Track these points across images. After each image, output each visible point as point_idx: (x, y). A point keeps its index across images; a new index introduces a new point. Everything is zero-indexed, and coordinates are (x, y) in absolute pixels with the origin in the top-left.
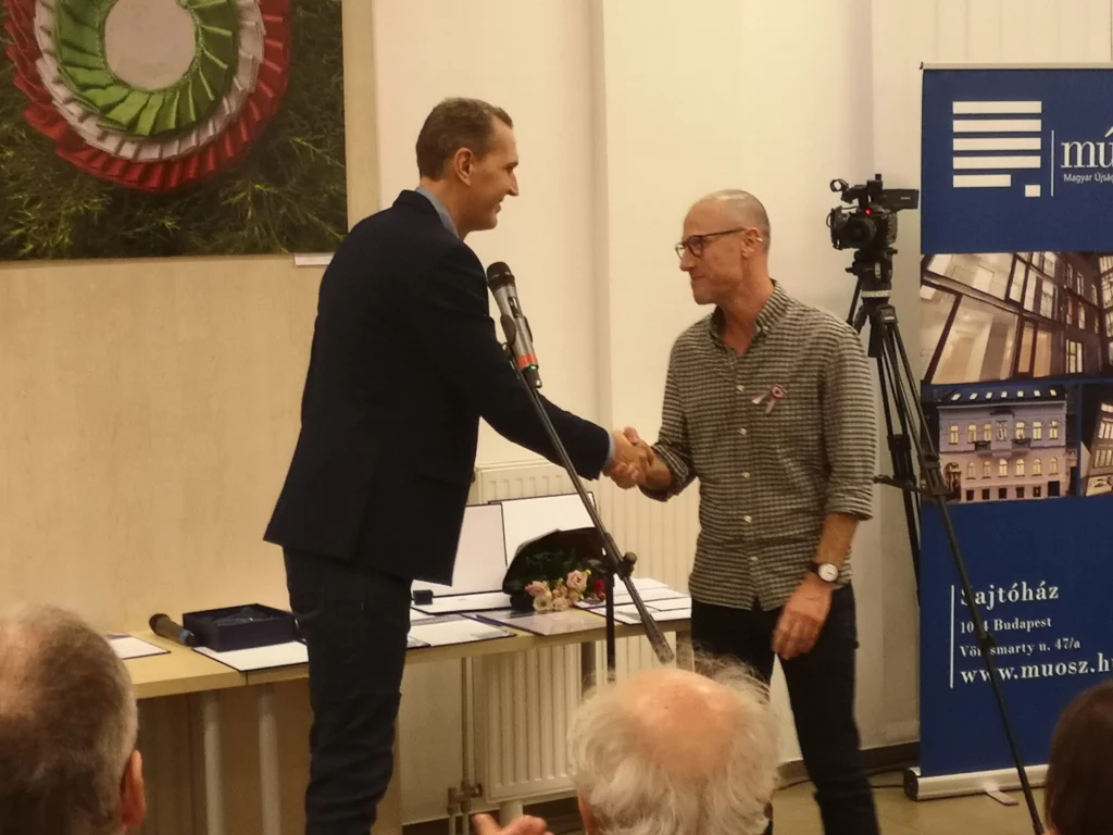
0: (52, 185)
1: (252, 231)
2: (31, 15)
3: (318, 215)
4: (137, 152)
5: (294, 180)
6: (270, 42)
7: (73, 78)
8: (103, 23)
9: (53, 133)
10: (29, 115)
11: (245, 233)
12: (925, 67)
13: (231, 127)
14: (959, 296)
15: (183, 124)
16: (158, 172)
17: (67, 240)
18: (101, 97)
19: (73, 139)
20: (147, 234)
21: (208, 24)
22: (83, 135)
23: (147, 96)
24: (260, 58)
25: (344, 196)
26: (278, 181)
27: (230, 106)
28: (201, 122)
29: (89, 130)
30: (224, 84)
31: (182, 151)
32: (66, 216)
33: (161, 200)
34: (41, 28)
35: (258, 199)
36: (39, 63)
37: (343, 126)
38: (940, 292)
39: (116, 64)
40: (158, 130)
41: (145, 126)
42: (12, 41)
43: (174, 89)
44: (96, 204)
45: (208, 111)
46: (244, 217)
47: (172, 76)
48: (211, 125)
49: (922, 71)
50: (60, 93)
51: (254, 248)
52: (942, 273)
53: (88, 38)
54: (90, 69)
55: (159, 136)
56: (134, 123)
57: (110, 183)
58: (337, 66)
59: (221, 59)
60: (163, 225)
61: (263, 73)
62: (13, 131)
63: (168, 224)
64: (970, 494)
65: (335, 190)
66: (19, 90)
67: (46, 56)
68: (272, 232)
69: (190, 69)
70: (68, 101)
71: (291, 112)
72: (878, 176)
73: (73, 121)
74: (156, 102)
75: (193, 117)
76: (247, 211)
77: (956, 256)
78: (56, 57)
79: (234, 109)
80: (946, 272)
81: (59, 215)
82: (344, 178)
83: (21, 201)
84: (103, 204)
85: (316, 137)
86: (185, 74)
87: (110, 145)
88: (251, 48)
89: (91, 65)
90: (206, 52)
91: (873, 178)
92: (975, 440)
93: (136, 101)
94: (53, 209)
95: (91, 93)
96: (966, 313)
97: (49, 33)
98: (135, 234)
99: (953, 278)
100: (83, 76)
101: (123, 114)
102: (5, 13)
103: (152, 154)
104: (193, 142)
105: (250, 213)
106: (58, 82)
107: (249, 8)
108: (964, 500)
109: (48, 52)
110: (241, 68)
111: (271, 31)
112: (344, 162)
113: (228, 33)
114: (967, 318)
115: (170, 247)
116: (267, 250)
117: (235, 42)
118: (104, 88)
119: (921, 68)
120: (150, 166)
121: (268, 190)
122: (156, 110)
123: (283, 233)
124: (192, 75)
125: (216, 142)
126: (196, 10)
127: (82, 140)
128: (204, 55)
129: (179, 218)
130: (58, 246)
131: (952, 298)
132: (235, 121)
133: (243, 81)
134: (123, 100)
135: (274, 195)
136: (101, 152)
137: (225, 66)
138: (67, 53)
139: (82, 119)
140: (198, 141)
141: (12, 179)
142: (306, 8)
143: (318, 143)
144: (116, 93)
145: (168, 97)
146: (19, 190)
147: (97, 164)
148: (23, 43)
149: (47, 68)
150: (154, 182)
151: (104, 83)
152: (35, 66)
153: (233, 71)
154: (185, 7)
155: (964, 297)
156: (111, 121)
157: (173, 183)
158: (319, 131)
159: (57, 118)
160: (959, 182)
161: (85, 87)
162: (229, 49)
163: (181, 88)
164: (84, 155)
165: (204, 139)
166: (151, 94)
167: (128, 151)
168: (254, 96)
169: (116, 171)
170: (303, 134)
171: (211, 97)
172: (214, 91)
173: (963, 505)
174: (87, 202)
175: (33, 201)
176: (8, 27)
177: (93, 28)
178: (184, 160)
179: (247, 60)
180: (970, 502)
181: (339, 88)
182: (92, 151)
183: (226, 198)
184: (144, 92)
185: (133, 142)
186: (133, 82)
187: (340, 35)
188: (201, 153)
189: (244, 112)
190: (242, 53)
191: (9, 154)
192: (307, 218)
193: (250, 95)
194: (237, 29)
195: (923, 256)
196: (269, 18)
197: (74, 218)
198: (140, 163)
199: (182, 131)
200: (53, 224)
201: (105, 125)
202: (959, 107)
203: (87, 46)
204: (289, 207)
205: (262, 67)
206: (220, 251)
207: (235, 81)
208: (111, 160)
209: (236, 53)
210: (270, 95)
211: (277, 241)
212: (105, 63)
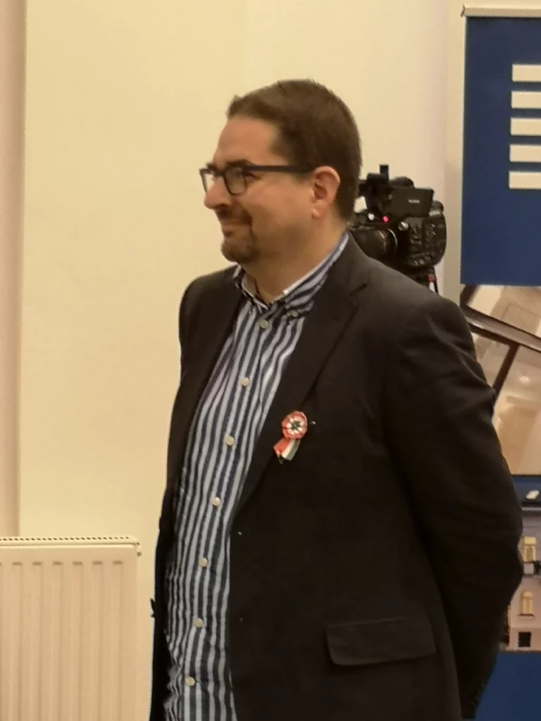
12: (466, 13)
14: (514, 346)
38: (486, 340)
49: (464, 20)
52: (488, 313)
64: (525, 638)
72: (384, 169)
77: (510, 288)
80: (494, 310)
91: (377, 171)
92: (534, 559)
96: (524, 374)
99: (505, 321)
108: (514, 645)
114: (525, 380)
119: (463, 14)
131: (505, 349)
155: (521, 349)
160: (518, 180)
173: (512, 653)
180: (525, 649)
195: (463, 286)
202: (521, 72)
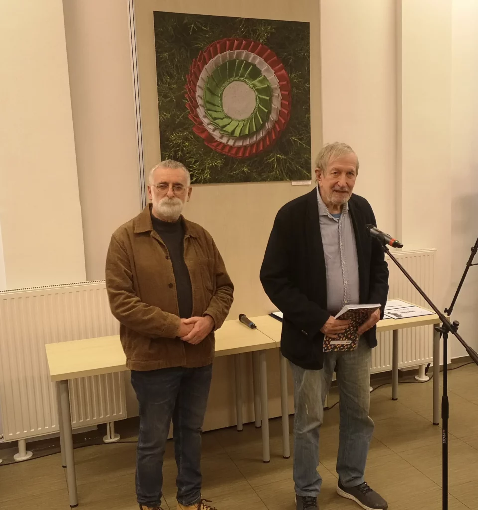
0: (202, 156)
1: (276, 172)
2: (195, 92)
3: (300, 166)
4: (234, 143)
5: (292, 153)
6: (283, 101)
7: (211, 116)
8: (221, 94)
9: (203, 136)
10: (194, 129)
11: (274, 173)
13: (269, 134)
15: (251, 132)
16: (242, 150)
17: (208, 176)
18: (221, 123)
19: (211, 139)
20: (238, 174)
21: (260, 94)
22: (214, 136)
23: (238, 122)
24: (280, 107)
25: (310, 159)
26: (286, 154)
27: (268, 126)
28: (258, 132)
29: (216, 135)
30: (266, 117)
31: (251, 142)
32: (208, 167)
33: (243, 161)
34: (199, 96)
35: (278, 160)
36: (198, 109)
37: (310, 133)
39: (225, 110)
40: (242, 135)
41: (237, 133)
42: (188, 101)
43: (248, 119)
44: (219, 163)
45: (260, 127)
46: (273, 168)
47: (247, 115)
48: (261, 133)
50: (205, 121)
51: (276, 179)
53: (216, 100)
54: (216, 112)
55: (242, 137)
56: (233, 132)
57: (225, 155)
58: (308, 110)
59: (265, 107)
60: (244, 170)
61: (281, 113)
62: (188, 135)
63: (245, 170)
65: (307, 157)
66: (190, 120)
67: (200, 107)
68: (284, 174)
69: (254, 112)
70: (208, 124)
71: (291, 128)
73: (211, 132)
74: (241, 124)
75: (255, 130)
76: (275, 165)
78: (203, 106)
79: (270, 126)
81: (205, 167)
82: (310, 152)
83: (192, 162)
84: (221, 163)
85: (300, 137)
86: (252, 113)
87: (224, 141)
88: (276, 104)
89: (217, 110)
90: (260, 106)
93: (234, 124)
94: (203, 165)
95: (216, 121)
97: (201, 98)
98: (233, 174)
100: (214, 114)
101: (229, 129)
102: (185, 91)
103: (240, 144)
104: (255, 139)
105: (275, 166)
106: (205, 117)
107: (276, 88)
109: (200, 105)
110: (272, 111)
111: (284, 97)
112: (310, 146)
113: (268, 98)
115: (247, 179)
116: (282, 180)
117: (271, 101)
118: (222, 119)
120: (239, 148)
121: (283, 157)
122: (241, 128)
123: (287, 174)
124: (255, 114)
125: (264, 139)
126: (256, 89)
127: (214, 138)
128: (259, 107)
129: (249, 168)
130: (205, 178)
132: (270, 131)
133: (273, 116)
134: (229, 124)
135: (285, 159)
136: (221, 143)
137: (266, 111)
138: (209, 106)
139: (213, 131)
140: (257, 139)
141: (188, 153)
142: (297, 88)
143: (300, 140)
144: (226, 121)
145: (245, 122)
146: (191, 158)
147: (219, 148)
148: (192, 102)
149: (201, 111)
150: (241, 155)
151: (222, 117)
152: (196, 111)
153: (269, 112)
154: (252, 88)
156: (225, 131)
157: (247, 155)
158: (301, 135)
159: (204, 130)
161: (215, 119)
162: (268, 104)
163: (251, 119)
164: (215, 144)
165: (259, 138)
166: (239, 121)
167: (231, 143)
168: (277, 122)
169: (226, 150)
170: (295, 136)
171: (262, 122)
172: (263, 121)
174: (216, 162)
175: (196, 162)
176: (186, 96)
177: (218, 96)
178: (252, 146)
179: (275, 108)
181: (309, 118)
182: (218, 143)
183: (267, 160)
184: (236, 120)
185: (233, 139)
186: (232, 117)
187: (309, 99)
188: (258, 143)
189: (274, 128)
190: (273, 105)
191: (187, 144)
192: (297, 168)
193: (276, 121)
194: (271, 96)
196: (283, 92)
197: (211, 168)
198: (235, 147)
199: (251, 135)
200: (203, 170)
201: (222, 132)
203: (216, 103)
204: (290, 164)
205: (280, 110)
206: (264, 180)
207: (270, 116)
208: (225, 146)
209: (271, 106)
210: (283, 121)
211: (285, 176)
212: (222, 109)
